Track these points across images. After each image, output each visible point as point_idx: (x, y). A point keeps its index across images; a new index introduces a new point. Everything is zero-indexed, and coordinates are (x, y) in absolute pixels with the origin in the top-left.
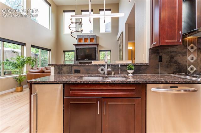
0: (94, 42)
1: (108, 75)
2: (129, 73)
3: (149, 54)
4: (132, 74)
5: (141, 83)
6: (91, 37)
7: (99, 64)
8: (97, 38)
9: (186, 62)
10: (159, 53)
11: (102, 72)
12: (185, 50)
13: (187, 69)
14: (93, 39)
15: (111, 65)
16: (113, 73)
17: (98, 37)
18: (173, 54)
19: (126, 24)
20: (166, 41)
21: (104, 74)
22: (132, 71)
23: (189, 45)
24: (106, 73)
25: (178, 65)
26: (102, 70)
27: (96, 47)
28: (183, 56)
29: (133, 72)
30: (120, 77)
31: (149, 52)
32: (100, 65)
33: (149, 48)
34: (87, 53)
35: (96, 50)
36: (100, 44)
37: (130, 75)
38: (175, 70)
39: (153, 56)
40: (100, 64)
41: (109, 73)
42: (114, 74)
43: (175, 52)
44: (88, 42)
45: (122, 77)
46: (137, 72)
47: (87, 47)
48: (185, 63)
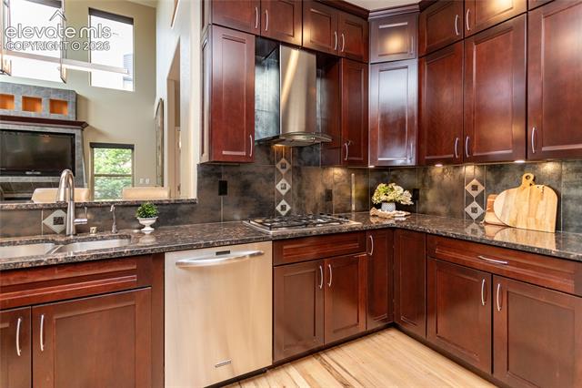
0: (68, 114)
1: (75, 235)
2: (144, 227)
3: (199, 178)
4: (151, 226)
5: (150, 252)
6: (54, 97)
7: (44, 205)
8: (81, 104)
9: (274, 193)
10: (219, 175)
11: (57, 228)
12: (271, 171)
13: (274, 208)
14: (65, 103)
15: (88, 207)
16: (93, 229)
17: (86, 100)
18: (249, 177)
19: (169, 80)
20: (224, 153)
21: (64, 232)
22: (152, 221)
23: (278, 161)
24: (71, 229)
25: (257, 200)
26: (59, 221)
27: (77, 132)
28: (268, 181)
29: (154, 221)
30: (113, 237)
31: (198, 173)
32: (50, 209)
33: (198, 162)
34: (41, 149)
35: (77, 141)
36: (92, 123)
37: (148, 230)
38: (253, 212)
39: (207, 181)
40: (49, 205)
41: (80, 230)
42: (97, 231)
43: (254, 173)
44: (43, 111)
45: (121, 237)
46: (169, 221)
47: (37, 129)
48: (271, 196)
